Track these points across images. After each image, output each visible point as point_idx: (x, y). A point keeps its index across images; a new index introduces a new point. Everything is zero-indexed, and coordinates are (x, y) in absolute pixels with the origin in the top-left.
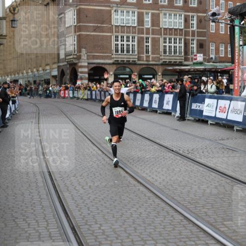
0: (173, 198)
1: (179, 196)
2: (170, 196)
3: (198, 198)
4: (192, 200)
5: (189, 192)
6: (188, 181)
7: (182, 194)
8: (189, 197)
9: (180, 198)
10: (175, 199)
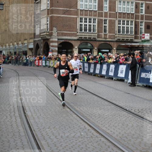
0: (128, 147)
1: (133, 146)
2: (125, 145)
3: (148, 148)
4: (143, 149)
5: (140, 143)
6: (139, 134)
7: (135, 144)
8: (141, 147)
9: (134, 147)
10: (129, 148)
